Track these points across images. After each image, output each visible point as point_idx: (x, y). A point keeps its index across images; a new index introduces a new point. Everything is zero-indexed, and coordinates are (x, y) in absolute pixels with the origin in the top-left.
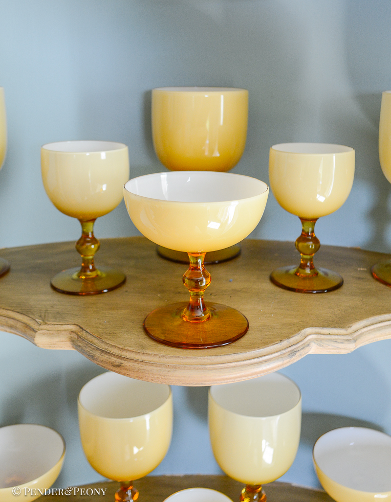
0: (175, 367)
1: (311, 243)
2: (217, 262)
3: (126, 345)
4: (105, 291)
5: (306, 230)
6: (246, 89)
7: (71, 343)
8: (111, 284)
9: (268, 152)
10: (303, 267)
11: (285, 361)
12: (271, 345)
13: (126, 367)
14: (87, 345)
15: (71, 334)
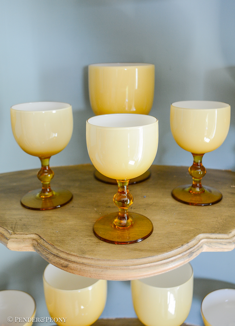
0: (106, 268)
1: (200, 170)
2: (135, 183)
3: (71, 251)
4: (59, 206)
5: (196, 161)
6: (153, 64)
7: (33, 247)
8: (63, 201)
9: (170, 108)
10: (194, 186)
11: (186, 260)
12: (175, 249)
13: (71, 268)
14: (44, 250)
15: (33, 241)
